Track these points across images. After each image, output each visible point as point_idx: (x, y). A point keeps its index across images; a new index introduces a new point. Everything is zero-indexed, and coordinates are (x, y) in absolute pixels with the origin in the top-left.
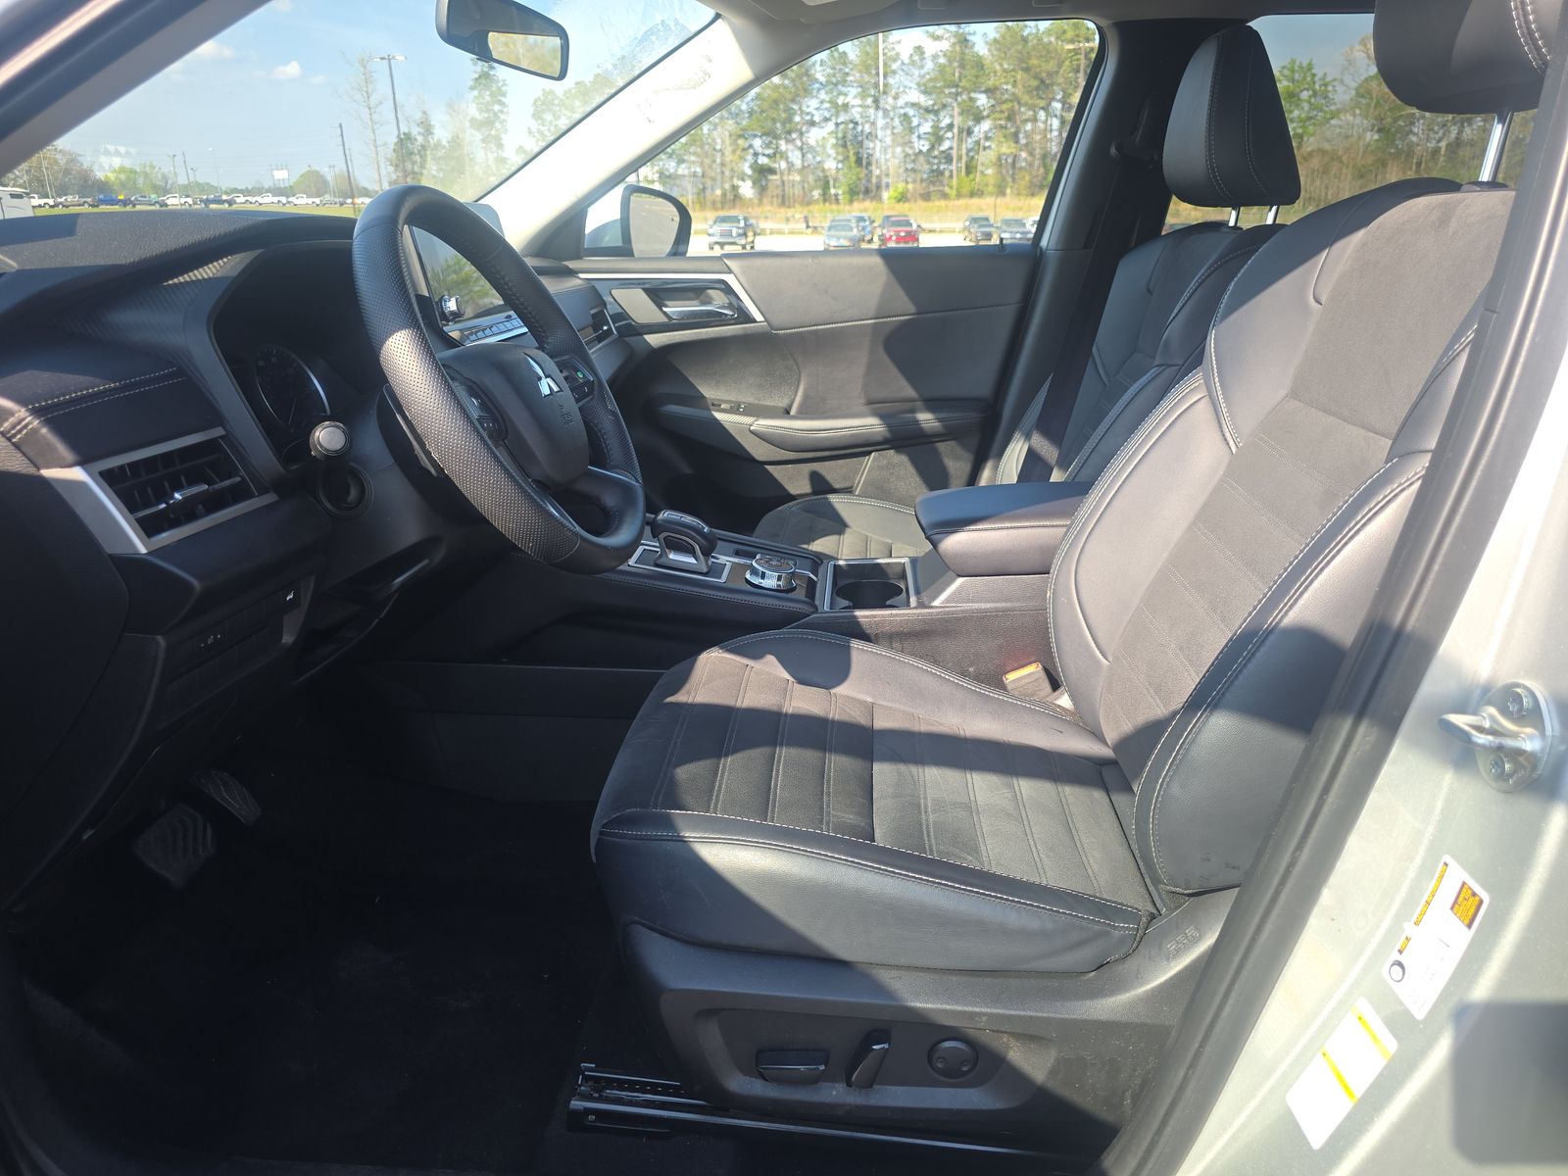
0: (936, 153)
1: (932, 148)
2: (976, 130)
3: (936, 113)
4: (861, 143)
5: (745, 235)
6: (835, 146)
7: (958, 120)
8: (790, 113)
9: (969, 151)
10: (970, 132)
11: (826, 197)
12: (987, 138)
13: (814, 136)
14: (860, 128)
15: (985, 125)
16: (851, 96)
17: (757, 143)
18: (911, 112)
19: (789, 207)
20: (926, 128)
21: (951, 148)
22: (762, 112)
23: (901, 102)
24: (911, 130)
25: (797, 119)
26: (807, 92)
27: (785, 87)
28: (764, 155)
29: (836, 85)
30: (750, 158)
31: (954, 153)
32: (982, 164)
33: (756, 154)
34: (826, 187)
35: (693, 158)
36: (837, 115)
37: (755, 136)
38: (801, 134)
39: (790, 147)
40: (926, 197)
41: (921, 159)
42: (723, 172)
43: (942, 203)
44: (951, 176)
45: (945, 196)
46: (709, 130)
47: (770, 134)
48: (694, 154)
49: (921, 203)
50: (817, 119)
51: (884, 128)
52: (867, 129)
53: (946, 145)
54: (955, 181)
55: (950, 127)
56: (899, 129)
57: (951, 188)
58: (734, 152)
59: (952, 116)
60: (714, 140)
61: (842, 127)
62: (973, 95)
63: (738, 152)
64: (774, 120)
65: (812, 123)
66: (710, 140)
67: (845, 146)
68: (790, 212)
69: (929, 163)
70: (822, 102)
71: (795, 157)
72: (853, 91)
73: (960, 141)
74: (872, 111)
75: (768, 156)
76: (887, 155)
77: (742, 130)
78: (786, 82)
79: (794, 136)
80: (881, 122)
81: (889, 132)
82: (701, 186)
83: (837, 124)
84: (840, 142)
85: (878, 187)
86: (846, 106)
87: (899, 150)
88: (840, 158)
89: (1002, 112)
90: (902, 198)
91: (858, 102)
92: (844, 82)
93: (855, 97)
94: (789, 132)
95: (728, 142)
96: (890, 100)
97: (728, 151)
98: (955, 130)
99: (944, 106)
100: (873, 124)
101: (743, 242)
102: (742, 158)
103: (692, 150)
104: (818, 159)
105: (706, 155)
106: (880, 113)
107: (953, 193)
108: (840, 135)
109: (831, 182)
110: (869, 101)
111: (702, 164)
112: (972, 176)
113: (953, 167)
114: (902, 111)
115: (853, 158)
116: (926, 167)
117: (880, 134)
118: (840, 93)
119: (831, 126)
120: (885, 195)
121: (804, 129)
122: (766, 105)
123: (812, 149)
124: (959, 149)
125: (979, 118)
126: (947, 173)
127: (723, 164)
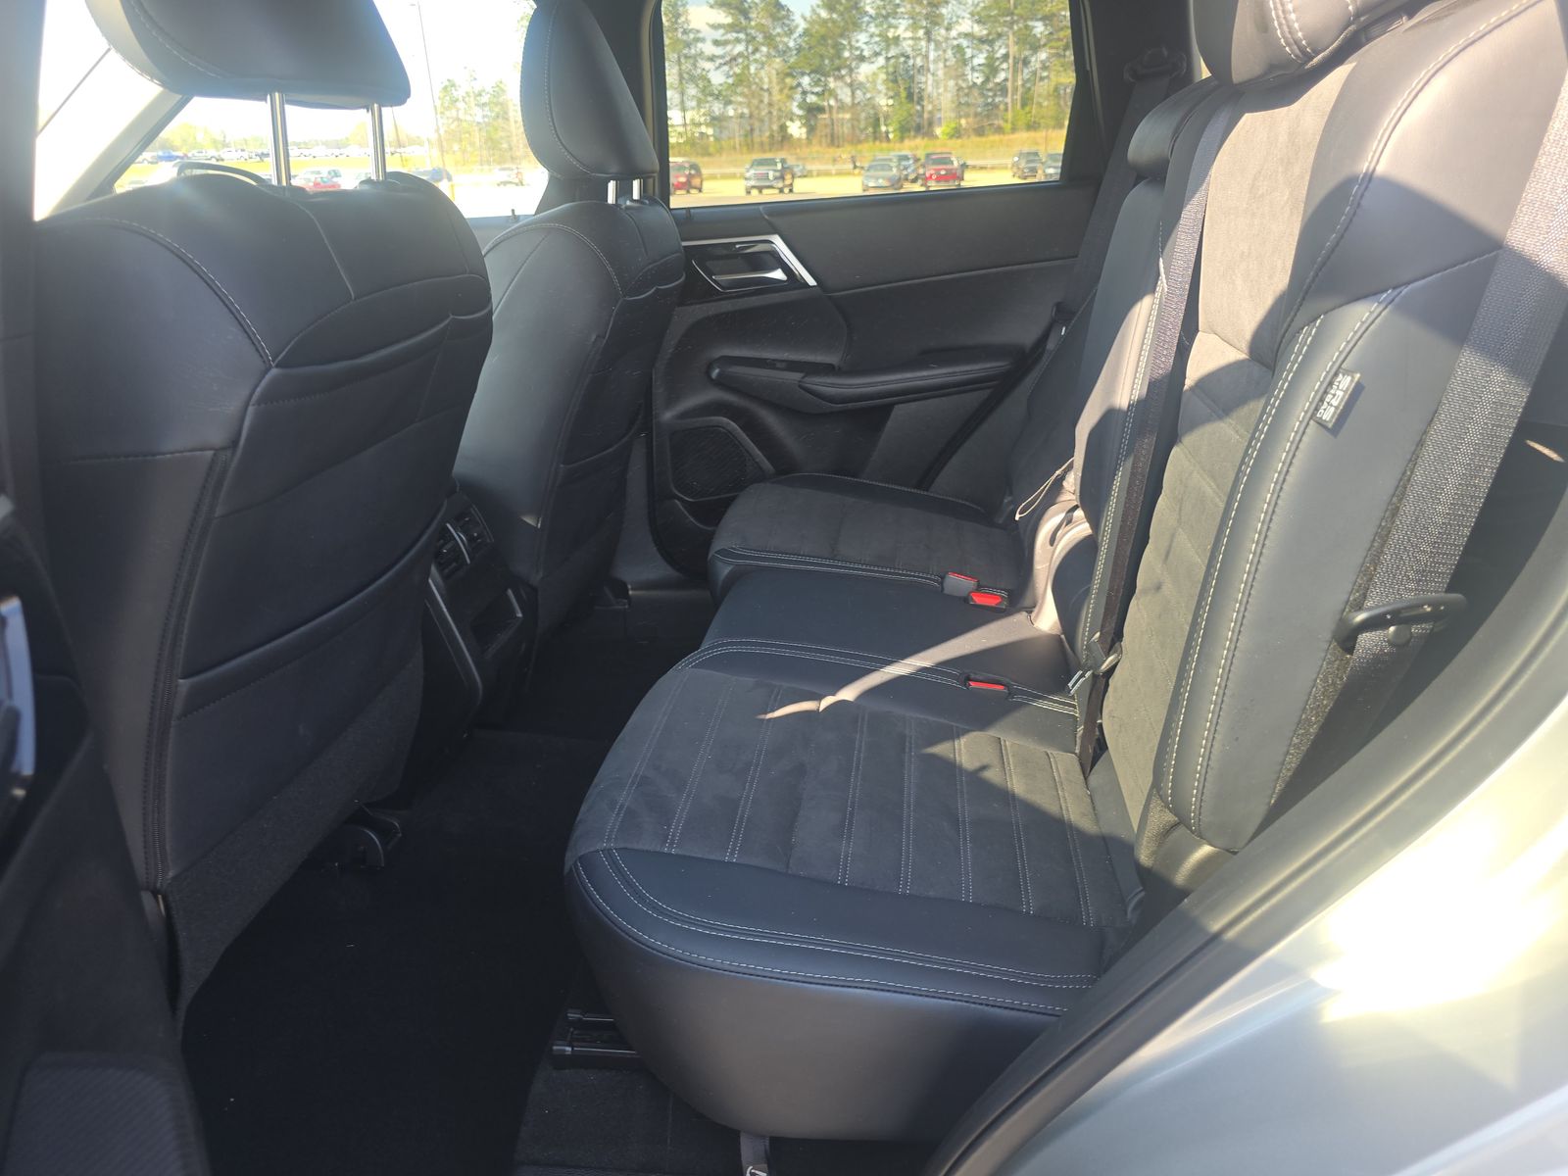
0: (990, 85)
1: (987, 80)
2: (1033, 59)
3: (991, 43)
4: (912, 78)
5: (782, 178)
6: (885, 81)
7: (1013, 50)
8: (838, 49)
9: (1025, 82)
10: (1026, 62)
11: (877, 136)
12: (1045, 68)
13: (864, 71)
14: (911, 62)
15: (1043, 55)
16: (902, 28)
17: (806, 81)
18: (964, 43)
19: (838, 147)
20: (980, 59)
21: (1006, 80)
22: (810, 48)
23: (954, 33)
24: (965, 62)
25: (846, 54)
26: (856, 26)
27: (834, 22)
28: (813, 93)
29: (886, 17)
30: (798, 97)
31: (1009, 84)
32: (1039, 95)
33: (804, 93)
34: (876, 124)
35: (740, 99)
36: (887, 49)
37: (803, 74)
38: (851, 70)
39: (839, 84)
40: (980, 132)
41: (976, 92)
42: (770, 113)
43: (996, 138)
44: (1006, 110)
45: (999, 130)
46: (756, 69)
47: (818, 71)
48: (742, 94)
49: (975, 139)
50: (866, 53)
51: (936, 61)
52: (919, 62)
53: (1002, 76)
54: (1010, 115)
55: (1006, 57)
56: (952, 61)
57: (1006, 121)
58: (781, 91)
59: (1007, 46)
60: (761, 79)
61: (892, 61)
62: (1030, 23)
63: (786, 91)
64: (822, 57)
65: (862, 59)
66: (757, 80)
67: (895, 81)
68: (838, 152)
69: (982, 95)
70: (872, 36)
71: (845, 95)
72: (904, 23)
73: (1015, 71)
74: (923, 43)
75: (817, 94)
76: (939, 91)
77: (789, 67)
78: (835, 16)
79: (843, 72)
80: (932, 55)
81: (941, 65)
82: (749, 128)
83: (888, 59)
84: (891, 77)
85: (931, 124)
86: (897, 39)
87: (951, 83)
88: (891, 94)
89: (1059, 40)
90: (957, 133)
91: (909, 34)
92: (894, 14)
93: (906, 29)
94: (838, 69)
95: (774, 80)
96: (943, 32)
97: (776, 89)
98: (1011, 61)
99: (1000, 35)
100: (926, 57)
101: (780, 185)
102: (790, 98)
103: (739, 90)
104: (868, 96)
105: (753, 95)
106: (932, 46)
107: (1008, 126)
108: (891, 70)
109: (882, 120)
110: (921, 33)
111: (749, 106)
112: (1027, 109)
113: (1009, 100)
114: (955, 43)
115: (904, 94)
116: (981, 101)
117: (932, 67)
118: (890, 26)
119: (881, 61)
120: (938, 131)
121: (854, 64)
122: (813, 42)
123: (861, 86)
124: (1015, 80)
125: (1036, 48)
126: (1002, 107)
127: (770, 105)
